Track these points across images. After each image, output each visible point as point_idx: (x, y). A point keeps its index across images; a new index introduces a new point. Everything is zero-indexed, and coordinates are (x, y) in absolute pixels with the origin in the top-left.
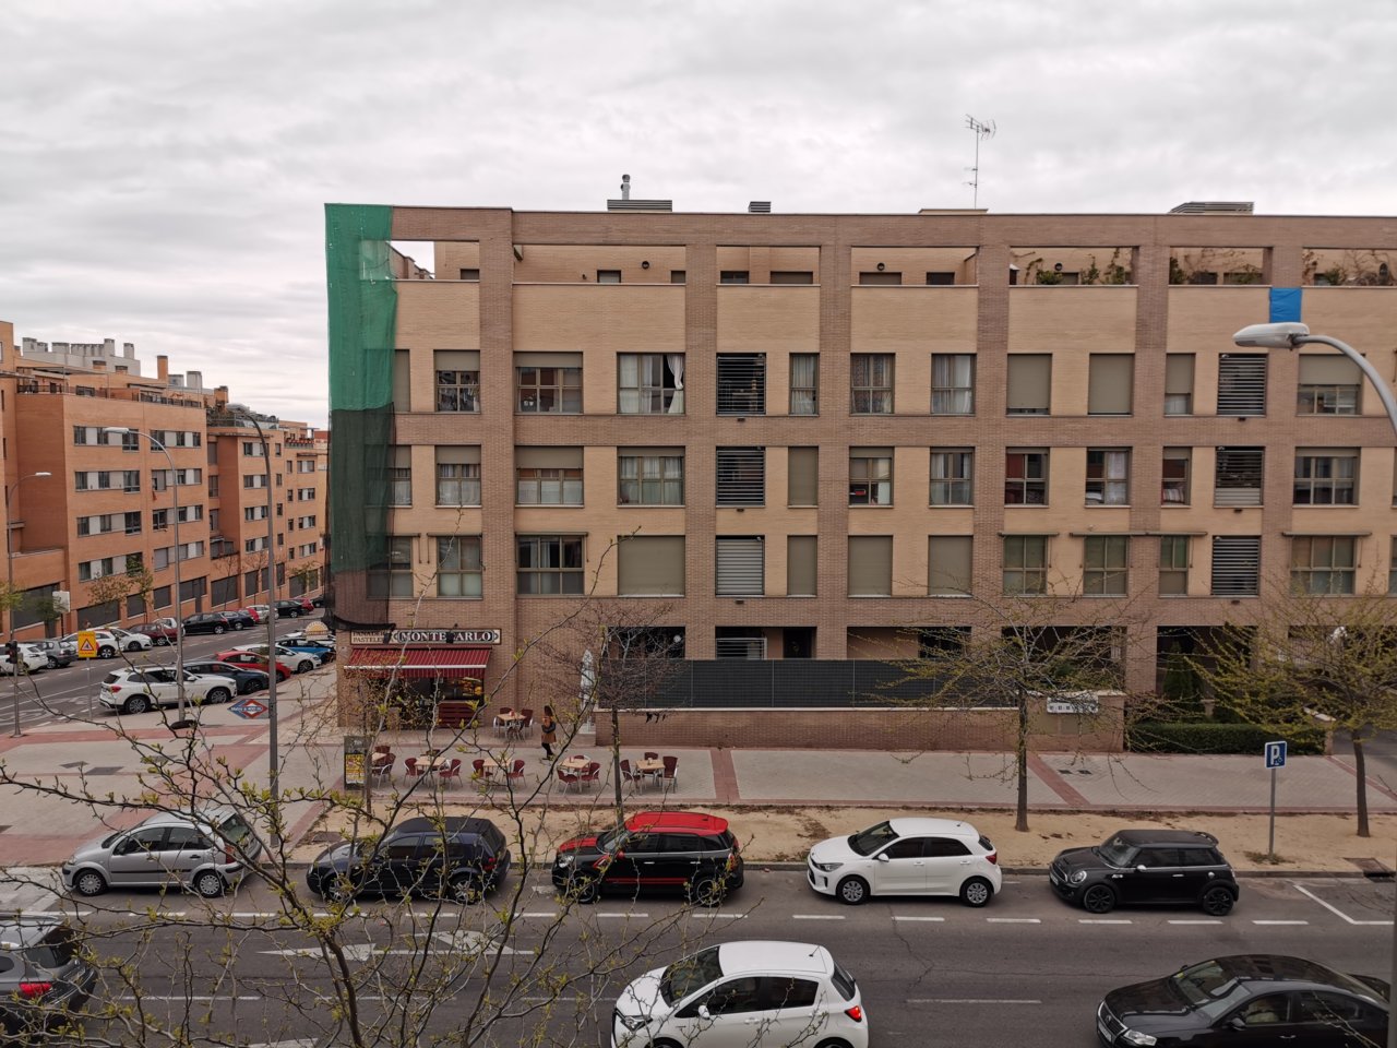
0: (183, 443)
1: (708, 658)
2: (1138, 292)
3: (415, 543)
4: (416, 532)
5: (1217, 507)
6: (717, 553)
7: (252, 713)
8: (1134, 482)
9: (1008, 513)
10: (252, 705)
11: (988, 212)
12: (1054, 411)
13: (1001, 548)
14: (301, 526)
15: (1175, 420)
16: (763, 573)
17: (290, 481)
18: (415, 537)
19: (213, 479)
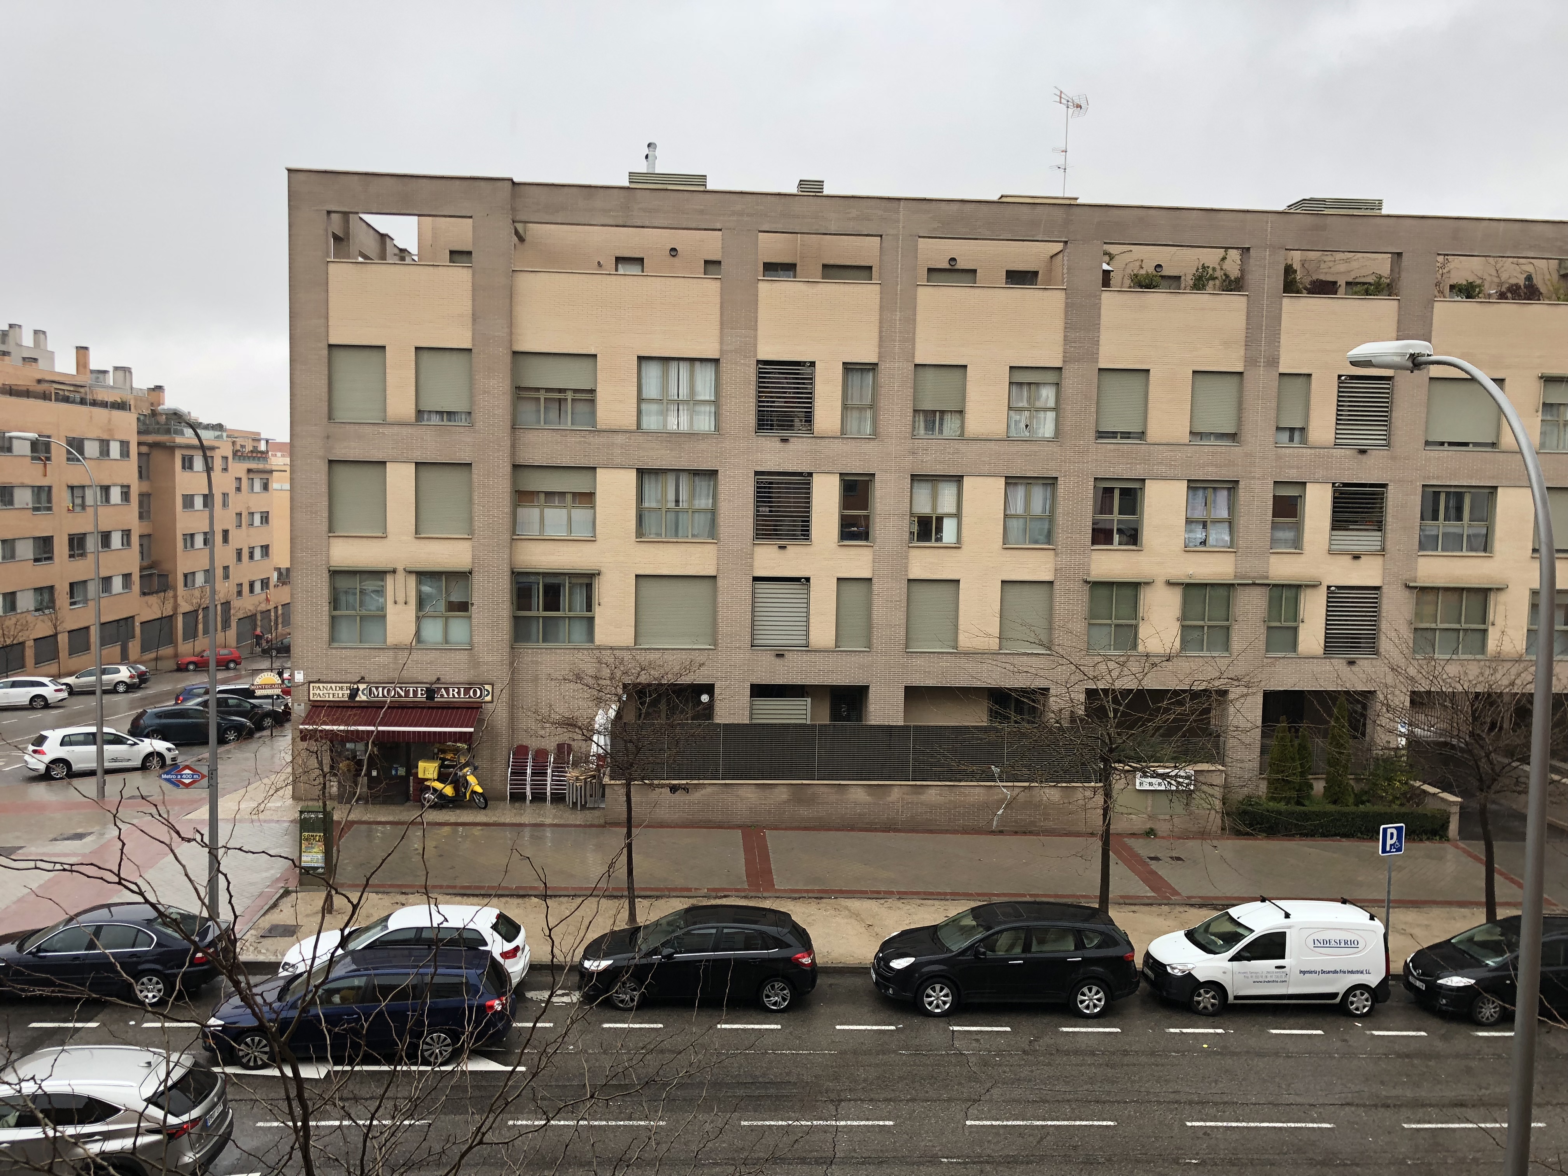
0: (108, 454)
1: (740, 722)
2: (1248, 301)
3: (389, 579)
4: (389, 566)
5: (1331, 552)
6: (753, 597)
7: (187, 781)
8: (1242, 522)
9: (1095, 556)
10: (187, 771)
11: (1079, 202)
12: (1151, 436)
13: (1086, 598)
14: (251, 556)
15: (1288, 451)
16: (808, 621)
17: (238, 503)
18: (389, 572)
19: (144, 498)
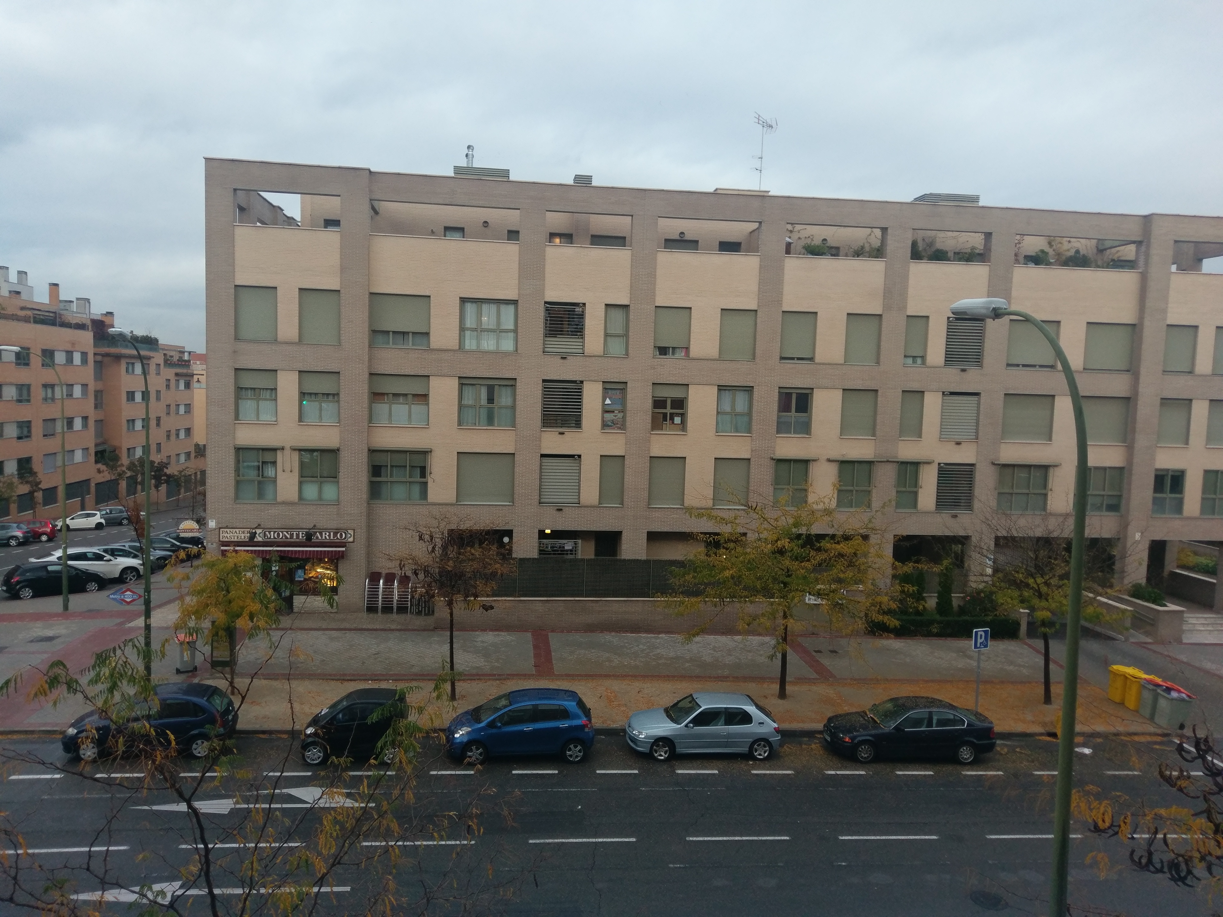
0: (72, 361)
1: (531, 557)
2: (886, 265)
3: (279, 453)
4: (280, 445)
5: (942, 440)
6: (541, 469)
7: (128, 600)
8: (880, 418)
9: (779, 441)
10: (128, 593)
11: (770, 194)
12: (818, 359)
13: (772, 470)
14: (177, 436)
15: (912, 370)
16: (579, 486)
17: (168, 397)
18: (279, 449)
19: (98, 394)
